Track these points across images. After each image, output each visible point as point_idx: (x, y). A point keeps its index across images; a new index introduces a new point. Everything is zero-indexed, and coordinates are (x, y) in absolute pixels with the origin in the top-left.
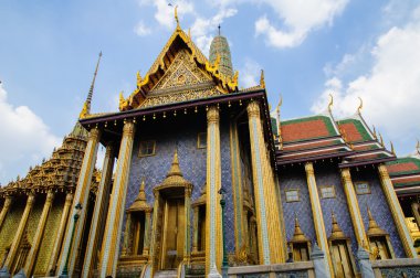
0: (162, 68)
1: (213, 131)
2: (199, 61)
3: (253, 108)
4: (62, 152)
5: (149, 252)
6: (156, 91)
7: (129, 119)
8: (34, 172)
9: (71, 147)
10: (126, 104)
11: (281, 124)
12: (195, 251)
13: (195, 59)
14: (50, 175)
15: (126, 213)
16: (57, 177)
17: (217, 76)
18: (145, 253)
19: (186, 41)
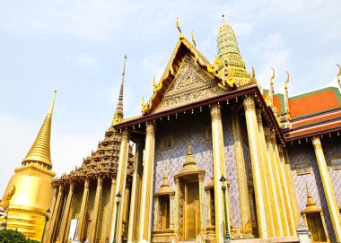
0: (172, 73)
1: (217, 125)
2: (202, 63)
3: (249, 103)
4: (105, 144)
5: (174, 226)
6: (170, 93)
7: (150, 122)
8: (87, 162)
9: (112, 139)
10: (146, 108)
11: (290, 100)
12: (210, 226)
13: (198, 62)
14: (98, 163)
15: (155, 196)
16: (103, 165)
17: (217, 75)
18: (171, 228)
19: (189, 47)
